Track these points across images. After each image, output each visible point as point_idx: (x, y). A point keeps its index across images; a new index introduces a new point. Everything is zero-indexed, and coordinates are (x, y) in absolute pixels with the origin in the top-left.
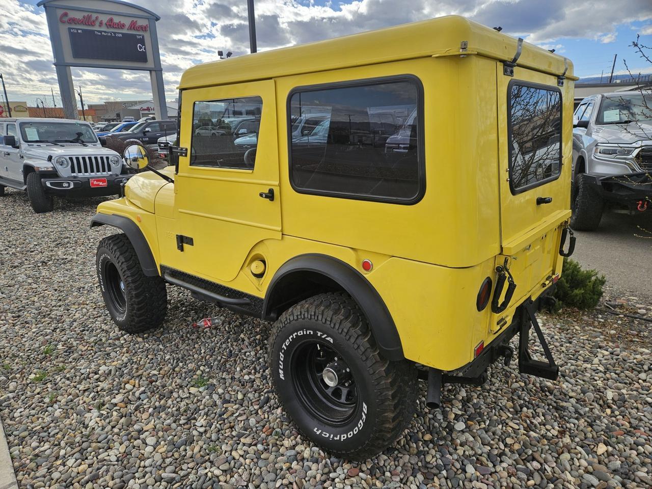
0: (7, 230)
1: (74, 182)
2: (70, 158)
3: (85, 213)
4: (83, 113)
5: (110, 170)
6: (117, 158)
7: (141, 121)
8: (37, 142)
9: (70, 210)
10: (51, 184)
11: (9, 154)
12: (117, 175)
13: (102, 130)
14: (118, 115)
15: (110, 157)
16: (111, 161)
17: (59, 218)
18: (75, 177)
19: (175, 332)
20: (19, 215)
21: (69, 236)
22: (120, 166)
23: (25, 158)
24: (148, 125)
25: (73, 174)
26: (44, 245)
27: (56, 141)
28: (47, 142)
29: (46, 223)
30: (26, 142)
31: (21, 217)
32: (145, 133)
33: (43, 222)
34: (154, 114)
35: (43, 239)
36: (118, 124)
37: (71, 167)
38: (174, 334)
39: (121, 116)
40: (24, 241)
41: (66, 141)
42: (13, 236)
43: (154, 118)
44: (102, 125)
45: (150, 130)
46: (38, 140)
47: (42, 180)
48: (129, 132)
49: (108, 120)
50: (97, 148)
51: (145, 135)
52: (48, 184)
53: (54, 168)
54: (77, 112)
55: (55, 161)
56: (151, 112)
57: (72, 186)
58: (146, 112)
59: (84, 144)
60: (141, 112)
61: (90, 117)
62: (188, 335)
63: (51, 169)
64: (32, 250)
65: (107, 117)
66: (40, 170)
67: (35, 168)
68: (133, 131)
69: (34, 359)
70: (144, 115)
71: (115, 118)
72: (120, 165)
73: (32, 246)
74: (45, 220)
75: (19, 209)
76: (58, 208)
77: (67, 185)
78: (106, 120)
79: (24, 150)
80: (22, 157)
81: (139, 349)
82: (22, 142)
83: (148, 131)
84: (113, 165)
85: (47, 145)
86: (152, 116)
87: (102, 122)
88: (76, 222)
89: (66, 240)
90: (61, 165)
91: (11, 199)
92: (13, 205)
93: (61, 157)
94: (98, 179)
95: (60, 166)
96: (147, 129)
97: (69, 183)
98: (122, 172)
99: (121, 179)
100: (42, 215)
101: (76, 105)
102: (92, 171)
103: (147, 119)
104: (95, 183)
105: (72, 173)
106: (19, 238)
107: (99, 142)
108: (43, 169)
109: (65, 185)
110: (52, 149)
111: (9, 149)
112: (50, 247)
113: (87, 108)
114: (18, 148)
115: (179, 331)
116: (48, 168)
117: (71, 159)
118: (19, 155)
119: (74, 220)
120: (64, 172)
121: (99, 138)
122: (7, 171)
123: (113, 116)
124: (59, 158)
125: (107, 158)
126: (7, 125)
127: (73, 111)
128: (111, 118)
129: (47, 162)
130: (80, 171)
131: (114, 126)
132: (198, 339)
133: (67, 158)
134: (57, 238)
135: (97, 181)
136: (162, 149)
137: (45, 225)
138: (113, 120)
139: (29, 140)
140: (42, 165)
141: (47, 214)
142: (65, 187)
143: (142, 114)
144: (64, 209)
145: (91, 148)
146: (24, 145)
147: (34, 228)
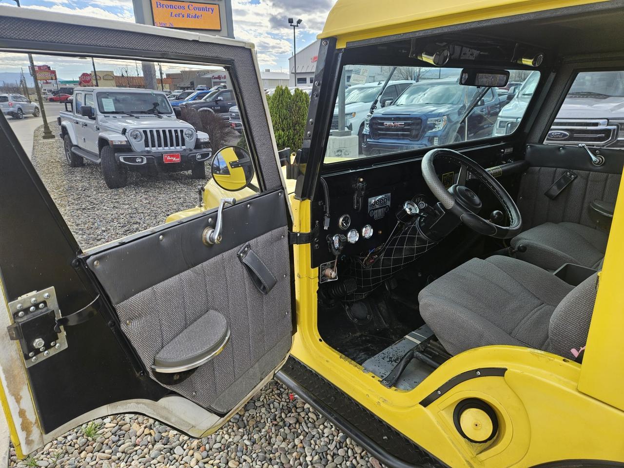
0: (77, 210)
1: (147, 157)
2: (143, 131)
3: (157, 190)
4: (161, 81)
5: (183, 144)
6: (192, 131)
7: (213, 89)
8: (113, 113)
9: (143, 186)
10: (125, 159)
11: (86, 125)
12: (191, 150)
13: (178, 98)
14: (192, 83)
15: (185, 130)
16: (186, 134)
17: (131, 195)
18: (148, 152)
19: (263, 405)
20: (93, 190)
21: (139, 221)
22: (194, 140)
23: (101, 130)
24: (221, 94)
25: (147, 149)
26: (112, 231)
27: (132, 112)
28: (123, 113)
29: (118, 202)
30: (102, 113)
31: (95, 193)
32: (217, 101)
33: (114, 201)
34: (225, 82)
35: (112, 223)
36: (193, 92)
37: (145, 140)
38: (263, 410)
39: (195, 84)
40: (93, 224)
41: (142, 112)
42: (82, 217)
43: (225, 87)
44: (177, 92)
45: (222, 99)
46: (114, 111)
47: (116, 154)
48: (202, 101)
49: (183, 88)
50: (171, 120)
51: (217, 103)
52: (122, 160)
53: (128, 141)
54: (156, 81)
55: (129, 134)
56: (222, 80)
57: (145, 162)
58: (218, 80)
59: (159, 114)
60: (213, 81)
61: (167, 86)
62: (283, 415)
63: (125, 143)
64: (99, 237)
65: (182, 86)
66: (114, 143)
67: (109, 142)
68: (205, 100)
69: (70, 445)
70: (216, 84)
71: (189, 86)
72: (194, 138)
73: (99, 232)
74: (117, 197)
75: (94, 183)
76: (131, 183)
77: (140, 160)
78: (181, 88)
79: (100, 121)
80: (98, 129)
81: (216, 442)
82: (99, 113)
83: (220, 100)
84: (187, 139)
85: (122, 117)
86: (223, 84)
87: (178, 89)
88: (148, 201)
89: (135, 226)
90: (135, 138)
91: (89, 170)
92: (89, 177)
93: (136, 129)
94: (172, 154)
95: (134, 140)
96: (219, 98)
97: (142, 158)
98: (196, 146)
99: (195, 154)
100: (115, 191)
101: (155, 75)
102: (166, 145)
103: (219, 88)
104: (169, 158)
105: (146, 147)
106: (88, 221)
107: (174, 114)
108: (117, 143)
109: (139, 160)
110: (127, 121)
111: (85, 120)
112: (118, 234)
113: (165, 77)
114: (94, 119)
115: (269, 405)
116: (122, 142)
117: (145, 132)
118: (95, 126)
119: (146, 199)
120: (138, 145)
121: (174, 109)
122: (85, 142)
123: (188, 84)
124: (134, 131)
125: (182, 131)
126: (85, 95)
127: (152, 80)
128: (186, 86)
129: (121, 135)
130: (153, 146)
131: (189, 94)
132: (297, 426)
133: (141, 131)
134: (126, 223)
135: (171, 156)
136: (233, 118)
137: (116, 205)
138: (188, 88)
139: (105, 111)
140: (116, 138)
141: (120, 191)
142: (139, 162)
143: (214, 82)
144: (137, 184)
145: (166, 119)
146: (100, 116)
147: (104, 207)
